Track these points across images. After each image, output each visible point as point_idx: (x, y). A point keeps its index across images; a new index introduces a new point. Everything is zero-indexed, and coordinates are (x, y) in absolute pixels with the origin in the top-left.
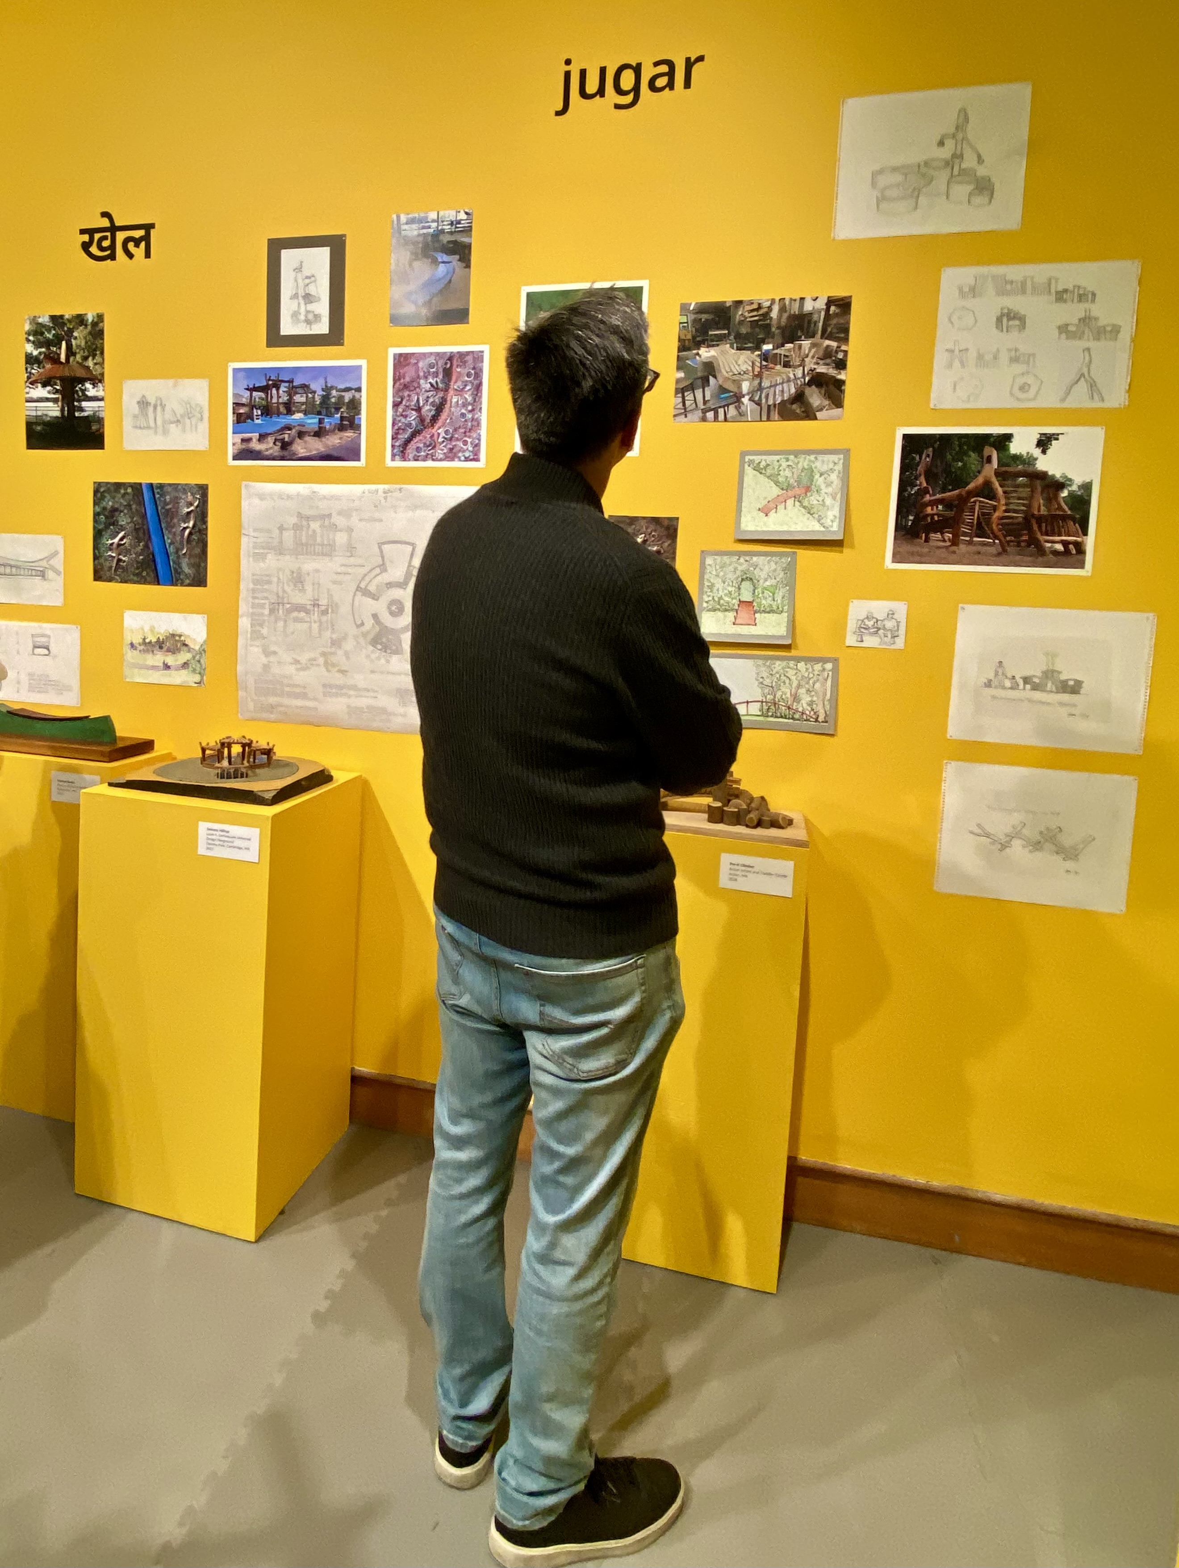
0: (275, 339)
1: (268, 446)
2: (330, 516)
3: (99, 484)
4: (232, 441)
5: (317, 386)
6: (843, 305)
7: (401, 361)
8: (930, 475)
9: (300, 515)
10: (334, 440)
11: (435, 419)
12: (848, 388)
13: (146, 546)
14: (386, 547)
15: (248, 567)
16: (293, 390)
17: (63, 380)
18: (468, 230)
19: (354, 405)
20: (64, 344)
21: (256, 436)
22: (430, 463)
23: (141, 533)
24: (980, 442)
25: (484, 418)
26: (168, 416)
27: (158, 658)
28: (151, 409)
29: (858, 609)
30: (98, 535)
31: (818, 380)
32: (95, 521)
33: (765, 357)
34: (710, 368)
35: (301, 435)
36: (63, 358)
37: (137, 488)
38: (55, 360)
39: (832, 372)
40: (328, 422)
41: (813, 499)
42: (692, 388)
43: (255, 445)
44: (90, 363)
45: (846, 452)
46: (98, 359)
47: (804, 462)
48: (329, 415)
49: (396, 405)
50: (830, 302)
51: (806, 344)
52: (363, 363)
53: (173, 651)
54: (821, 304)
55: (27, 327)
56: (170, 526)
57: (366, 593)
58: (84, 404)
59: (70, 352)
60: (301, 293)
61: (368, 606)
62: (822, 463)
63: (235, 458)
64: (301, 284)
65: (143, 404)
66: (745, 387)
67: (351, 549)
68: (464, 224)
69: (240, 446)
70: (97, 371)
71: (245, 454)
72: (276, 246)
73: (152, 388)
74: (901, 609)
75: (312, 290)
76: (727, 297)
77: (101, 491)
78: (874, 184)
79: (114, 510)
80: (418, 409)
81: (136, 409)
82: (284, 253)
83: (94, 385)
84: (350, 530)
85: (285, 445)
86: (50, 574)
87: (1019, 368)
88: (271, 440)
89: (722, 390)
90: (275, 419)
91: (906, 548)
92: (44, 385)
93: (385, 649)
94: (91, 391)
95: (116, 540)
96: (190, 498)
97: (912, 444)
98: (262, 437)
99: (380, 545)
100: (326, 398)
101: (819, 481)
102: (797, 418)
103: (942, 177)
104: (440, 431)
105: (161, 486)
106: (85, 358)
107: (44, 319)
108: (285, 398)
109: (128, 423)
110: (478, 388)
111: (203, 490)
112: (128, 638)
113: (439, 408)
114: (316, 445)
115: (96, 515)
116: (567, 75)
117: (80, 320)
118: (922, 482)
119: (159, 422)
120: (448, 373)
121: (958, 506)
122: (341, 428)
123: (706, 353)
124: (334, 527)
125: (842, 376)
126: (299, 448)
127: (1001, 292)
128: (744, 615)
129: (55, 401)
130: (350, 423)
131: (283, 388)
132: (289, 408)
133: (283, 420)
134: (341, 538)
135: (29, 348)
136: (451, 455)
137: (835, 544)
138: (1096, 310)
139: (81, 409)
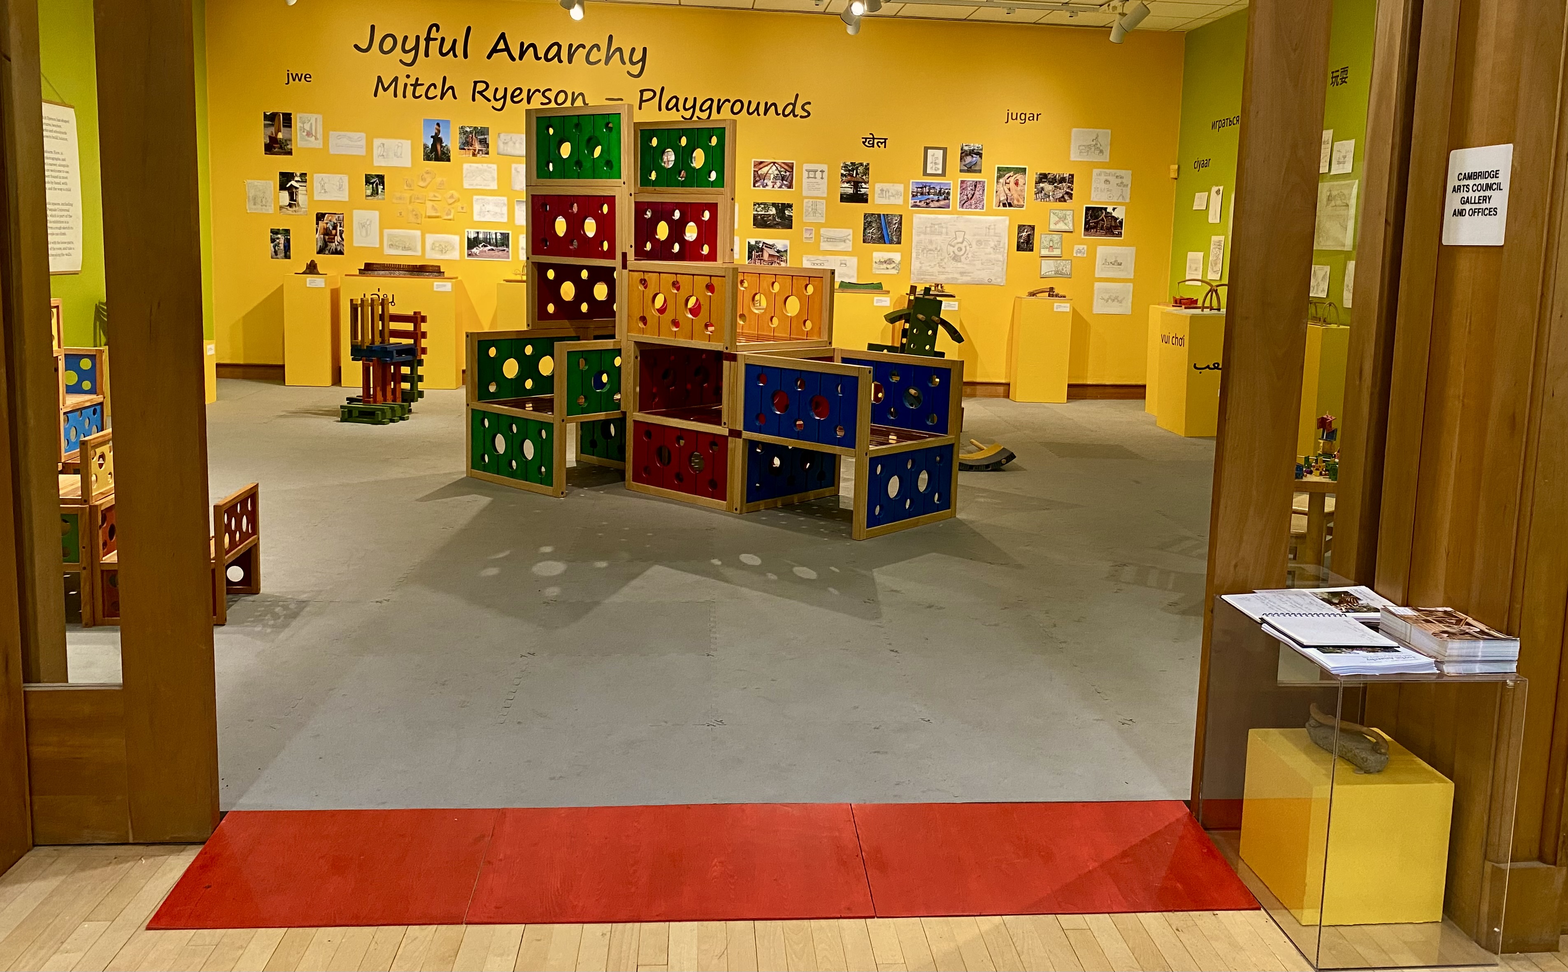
0: (925, 173)
1: (922, 204)
2: (941, 224)
3: (866, 214)
4: (911, 202)
5: (938, 188)
6: (1072, 176)
7: (962, 182)
8: (1091, 216)
9: (932, 224)
10: (942, 203)
11: (971, 198)
12: (1073, 195)
13: (881, 233)
14: (957, 233)
15: (915, 239)
16: (930, 189)
17: (854, 182)
18: (982, 150)
19: (948, 193)
20: (855, 171)
21: (918, 201)
22: (970, 210)
23: (880, 228)
24: (1101, 209)
25: (985, 198)
26: (890, 194)
27: (885, 266)
28: (884, 192)
29: (1076, 247)
30: (865, 229)
31: (1067, 193)
32: (864, 225)
33: (1055, 187)
34: (1043, 189)
35: (932, 201)
36: (854, 175)
37: (879, 215)
38: (852, 176)
39: (1070, 191)
40: (941, 198)
41: (1066, 221)
42: (1038, 193)
43: (918, 204)
44: (864, 177)
45: (1073, 210)
46: (867, 176)
47: (1064, 212)
48: (941, 196)
49: (961, 194)
50: (1069, 175)
51: (1064, 184)
52: (951, 182)
53: (890, 264)
54: (1068, 175)
55: (842, 165)
56: (889, 227)
57: (951, 245)
58: (861, 190)
59: (857, 174)
60: (934, 162)
61: (951, 249)
62: (1068, 213)
63: (912, 207)
64: (934, 159)
65: (882, 190)
66: (1051, 194)
67: (947, 234)
68: (981, 148)
69: (913, 204)
70: (866, 180)
71: (915, 206)
72: (926, 149)
73: (885, 186)
74: (1085, 247)
75: (937, 161)
76: (1047, 172)
77: (866, 217)
78: (1079, 149)
79: (871, 222)
80: (967, 195)
81: (880, 192)
82: (929, 150)
83: (865, 184)
84: (947, 228)
85: (927, 204)
86: (847, 241)
87: (1109, 193)
88: (923, 202)
89: (1045, 194)
90: (924, 196)
91: (1086, 233)
92: (847, 183)
93: (956, 261)
94: (864, 185)
95: (871, 231)
96: (896, 218)
97: (1088, 209)
98: (920, 201)
99: (955, 232)
100: (940, 191)
101: (1068, 217)
102: (1062, 202)
103: (1093, 149)
104: (973, 201)
105: (887, 215)
106: (863, 176)
107: (849, 163)
108: (928, 191)
109: (876, 196)
110: (984, 190)
111: (901, 216)
112: (874, 260)
113: (973, 195)
114: (937, 204)
115: (864, 223)
116: (1008, 113)
117: (861, 164)
118: (1089, 217)
119: (887, 195)
120: (975, 186)
121: (1097, 223)
122: (944, 199)
123: (1041, 185)
124: (942, 227)
125: (1072, 192)
126: (932, 205)
127: (1105, 176)
128: (1051, 249)
129: (851, 188)
130: (947, 198)
131: (927, 188)
132: (929, 193)
133: (927, 197)
134: (944, 230)
135: (843, 172)
136: (976, 208)
137: (1072, 232)
138: (1124, 180)
139: (860, 191)
